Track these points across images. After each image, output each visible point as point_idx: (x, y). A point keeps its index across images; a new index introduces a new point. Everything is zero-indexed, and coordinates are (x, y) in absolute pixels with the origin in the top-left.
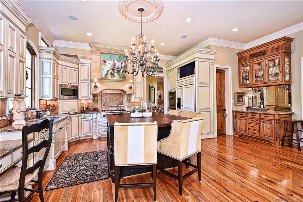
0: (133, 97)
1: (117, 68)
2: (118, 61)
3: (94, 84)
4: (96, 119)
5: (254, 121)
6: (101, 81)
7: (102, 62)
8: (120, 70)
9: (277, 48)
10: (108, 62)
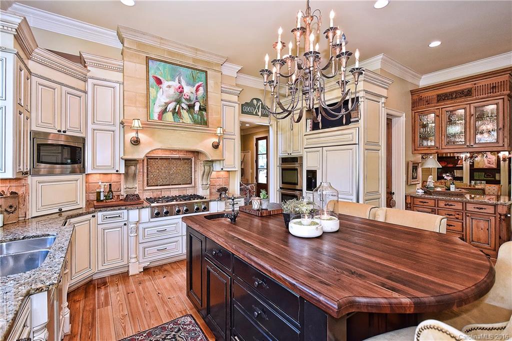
0: (217, 167)
1: (186, 99)
2: (188, 84)
3: (132, 135)
4: (137, 223)
5: (452, 215)
6: (148, 126)
7: (152, 81)
8: (194, 105)
9: (495, 86)
10: (165, 84)
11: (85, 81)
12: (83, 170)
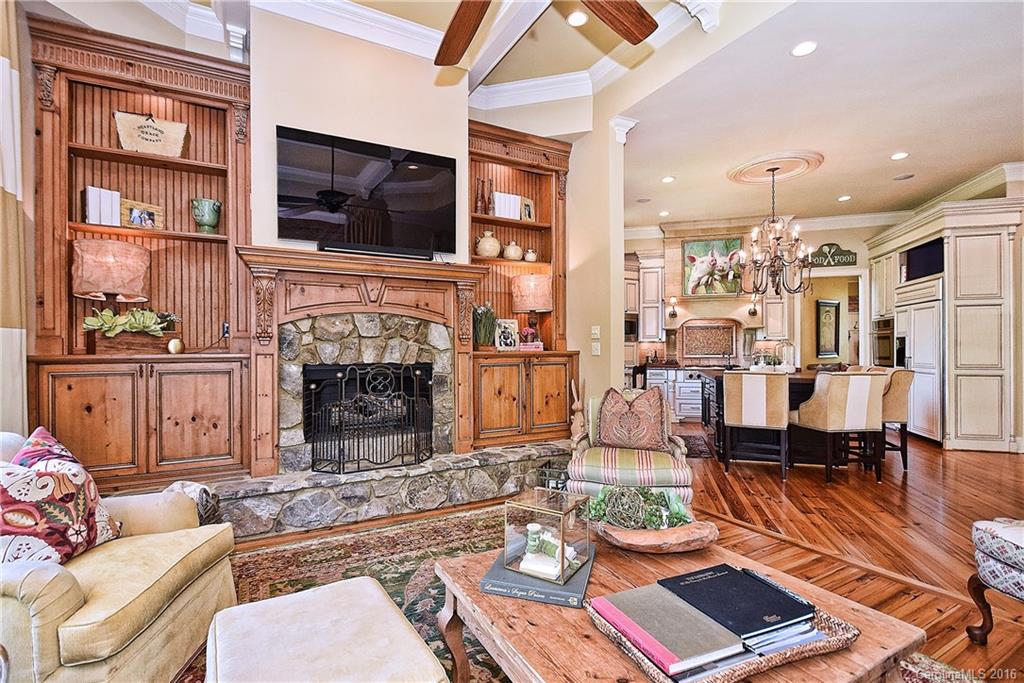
0: (760, 335)
1: (719, 271)
2: (722, 255)
3: (669, 310)
4: (674, 381)
6: (684, 302)
7: (687, 260)
8: (728, 274)
10: (699, 260)
11: (639, 271)
12: (637, 339)
